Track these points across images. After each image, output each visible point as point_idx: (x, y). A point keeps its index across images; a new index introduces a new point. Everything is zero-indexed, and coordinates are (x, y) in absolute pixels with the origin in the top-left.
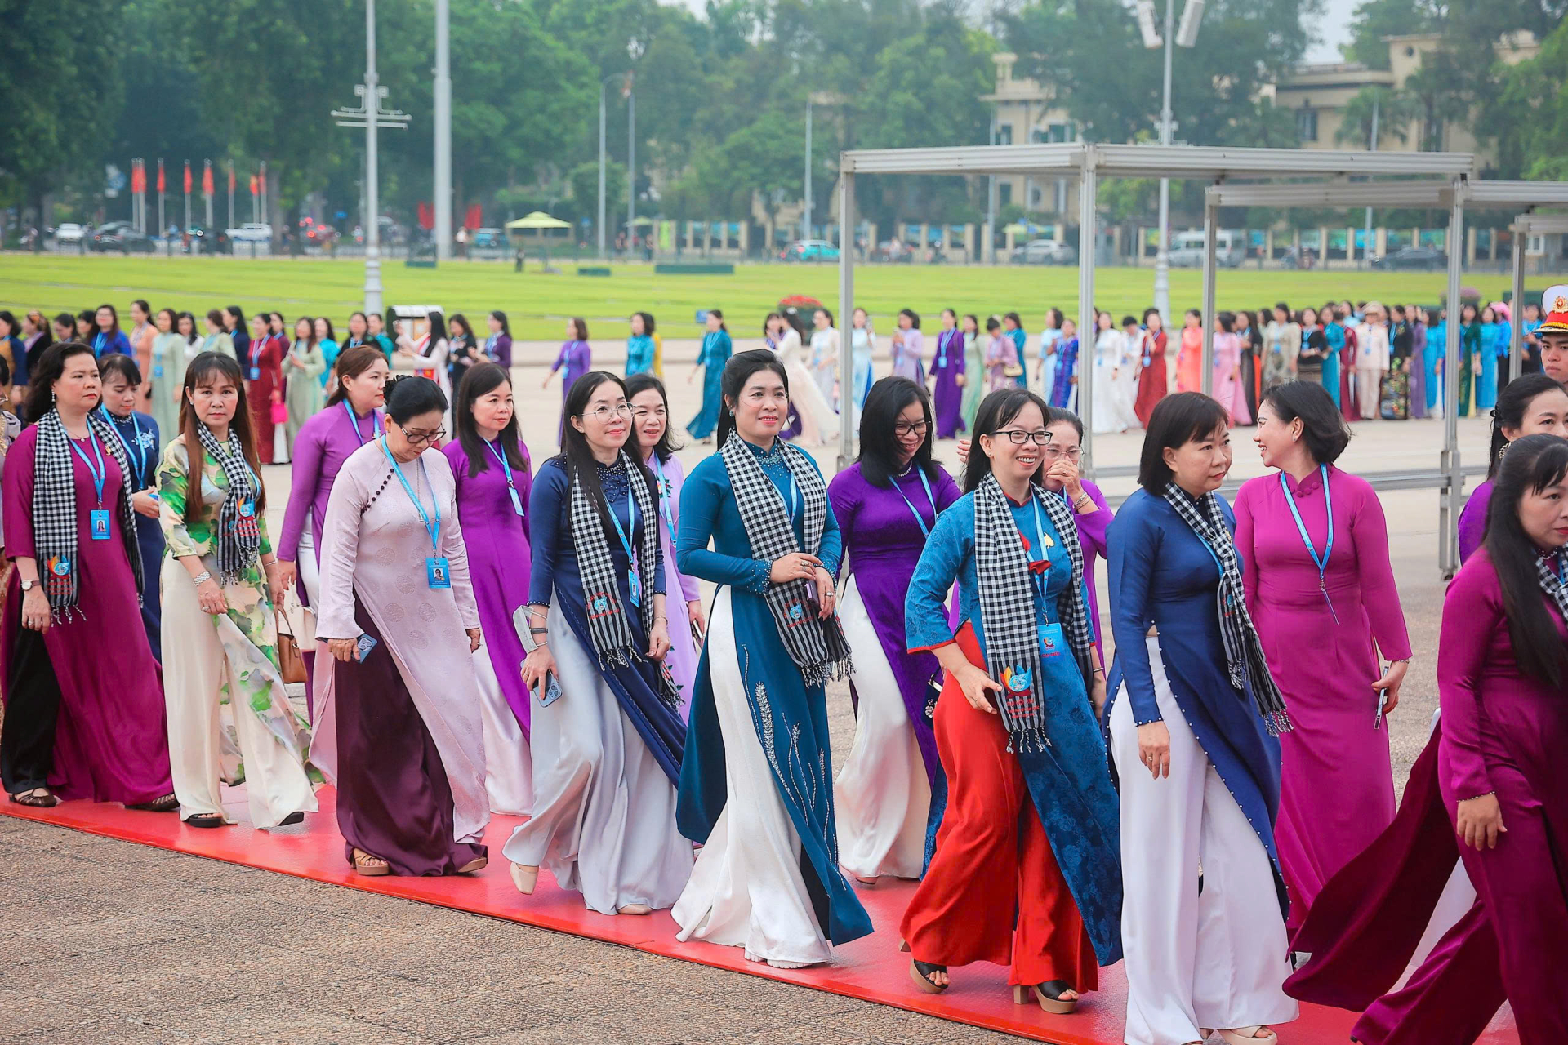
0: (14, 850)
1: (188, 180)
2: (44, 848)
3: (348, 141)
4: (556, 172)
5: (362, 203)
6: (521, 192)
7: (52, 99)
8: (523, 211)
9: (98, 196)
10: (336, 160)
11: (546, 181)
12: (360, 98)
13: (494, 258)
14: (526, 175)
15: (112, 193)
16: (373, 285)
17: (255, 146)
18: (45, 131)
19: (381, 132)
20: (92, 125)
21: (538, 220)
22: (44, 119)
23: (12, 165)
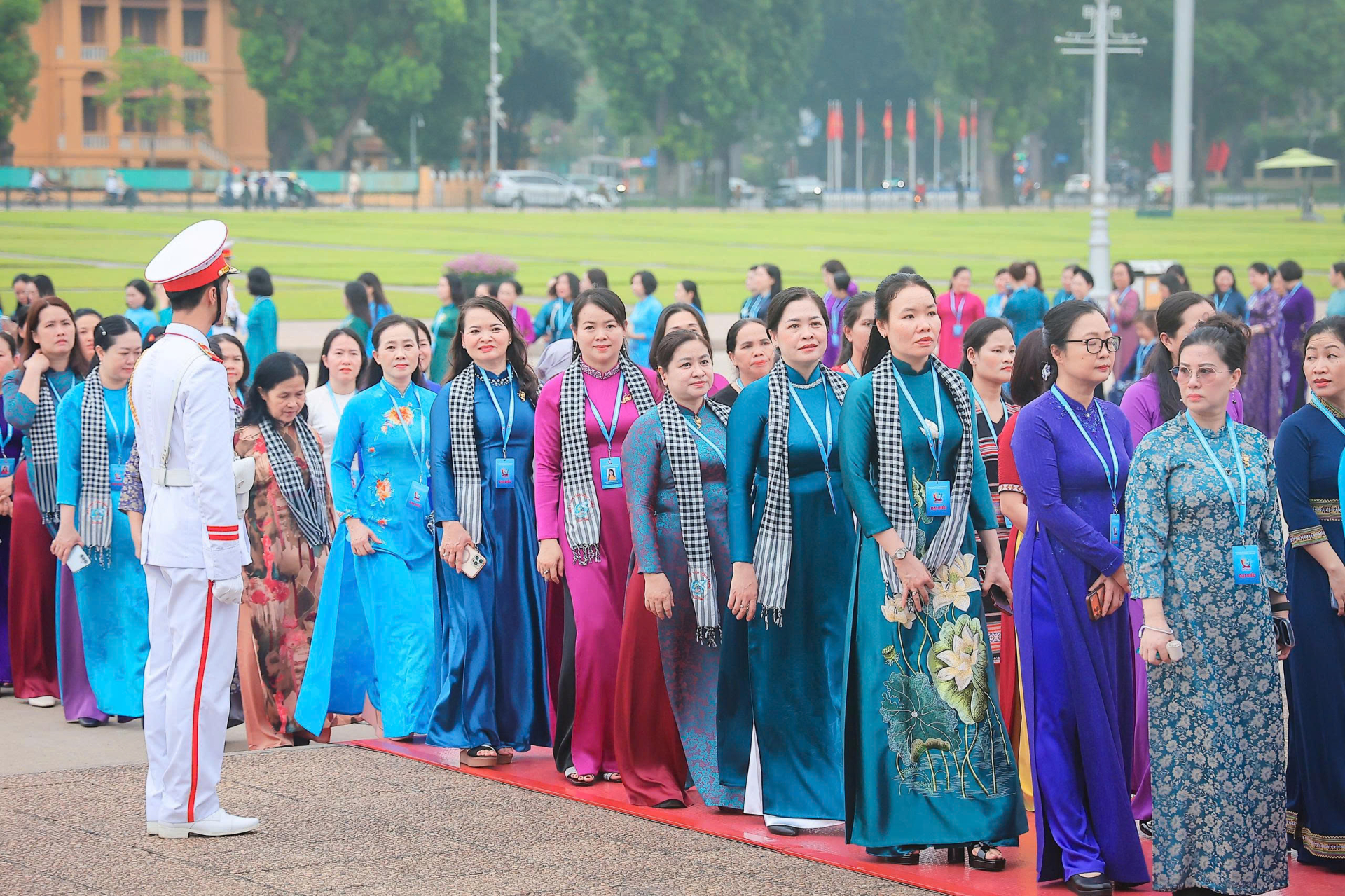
0: (710, 871)
1: (888, 124)
2: (741, 870)
3: (1070, 72)
4: (1318, 101)
5: (1086, 145)
6: (1275, 126)
7: (743, 36)
8: (1277, 148)
9: (790, 145)
10: (1058, 95)
11: (1307, 113)
12: (1088, 22)
13: (1242, 204)
14: (1282, 106)
15: (805, 141)
16: (1099, 237)
17: (966, 81)
18: (735, 73)
19: (1113, 60)
20: (786, 66)
21: (1297, 158)
22: (733, 59)
23: (698, 112)
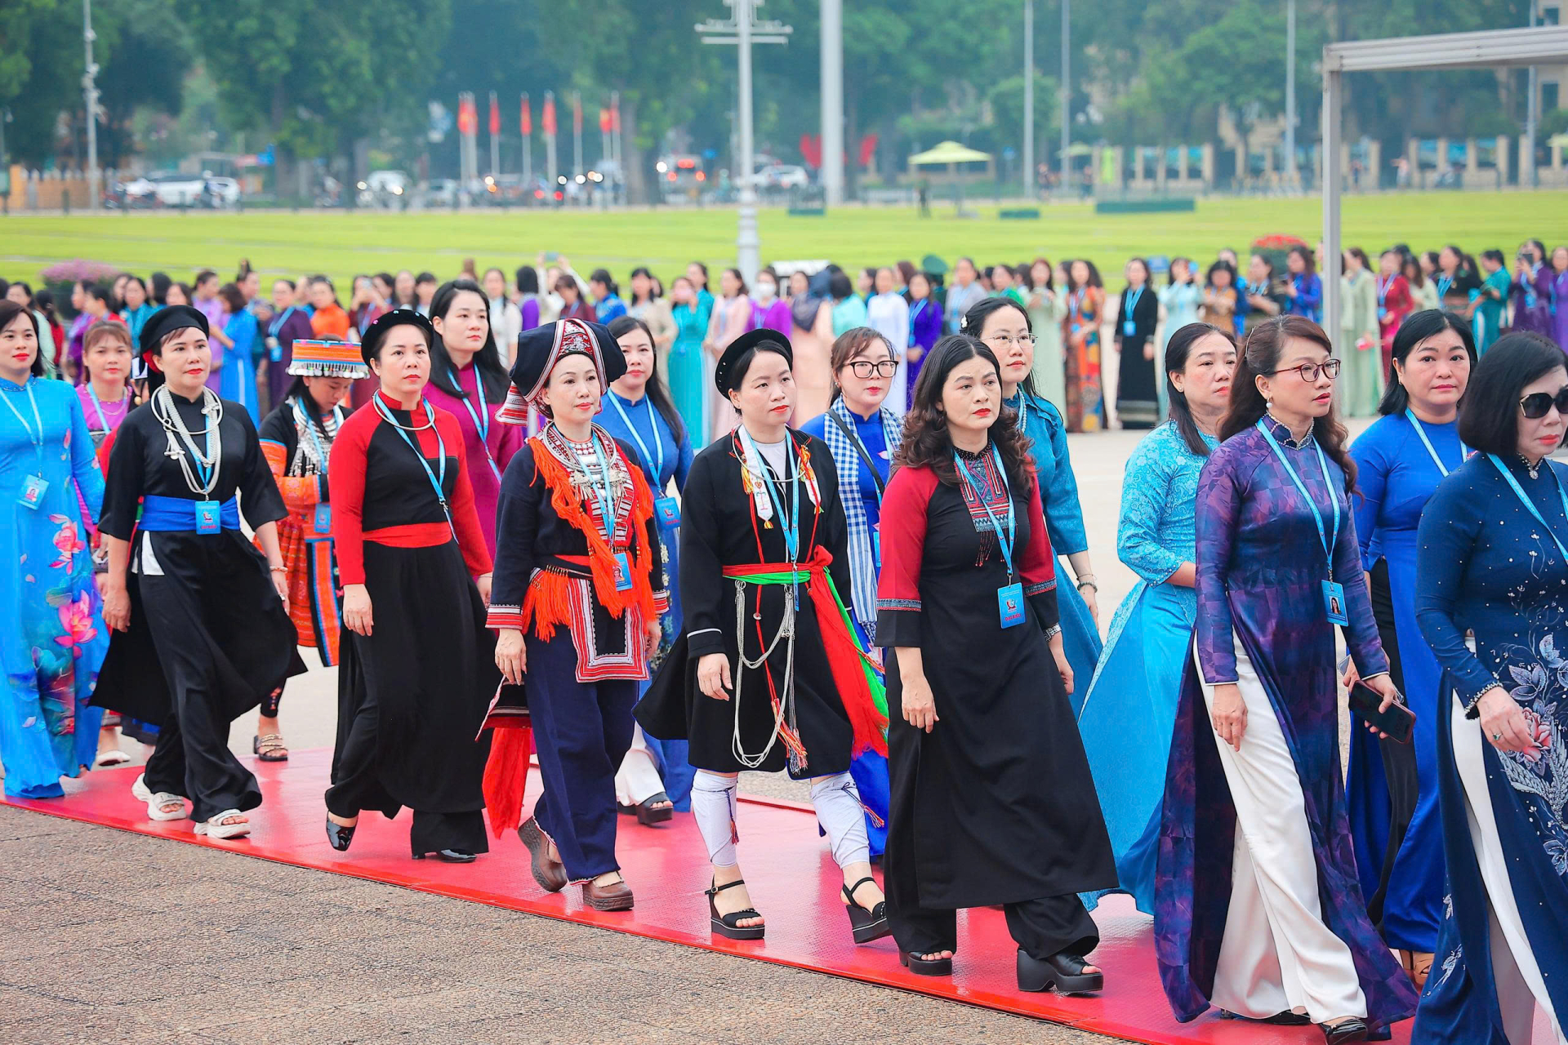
0: (333, 911)
1: (525, 118)
2: (368, 909)
3: (715, 63)
4: (971, 92)
5: (734, 139)
6: (928, 118)
7: (364, 23)
8: (930, 141)
9: (420, 141)
10: (702, 87)
11: (960, 104)
12: (729, 9)
13: (895, 201)
14: (934, 98)
15: (436, 136)
16: (747, 238)
17: (605, 71)
18: (357, 63)
19: (759, 50)
20: (412, 55)
21: (950, 152)
22: (355, 48)
23: (319, 105)
